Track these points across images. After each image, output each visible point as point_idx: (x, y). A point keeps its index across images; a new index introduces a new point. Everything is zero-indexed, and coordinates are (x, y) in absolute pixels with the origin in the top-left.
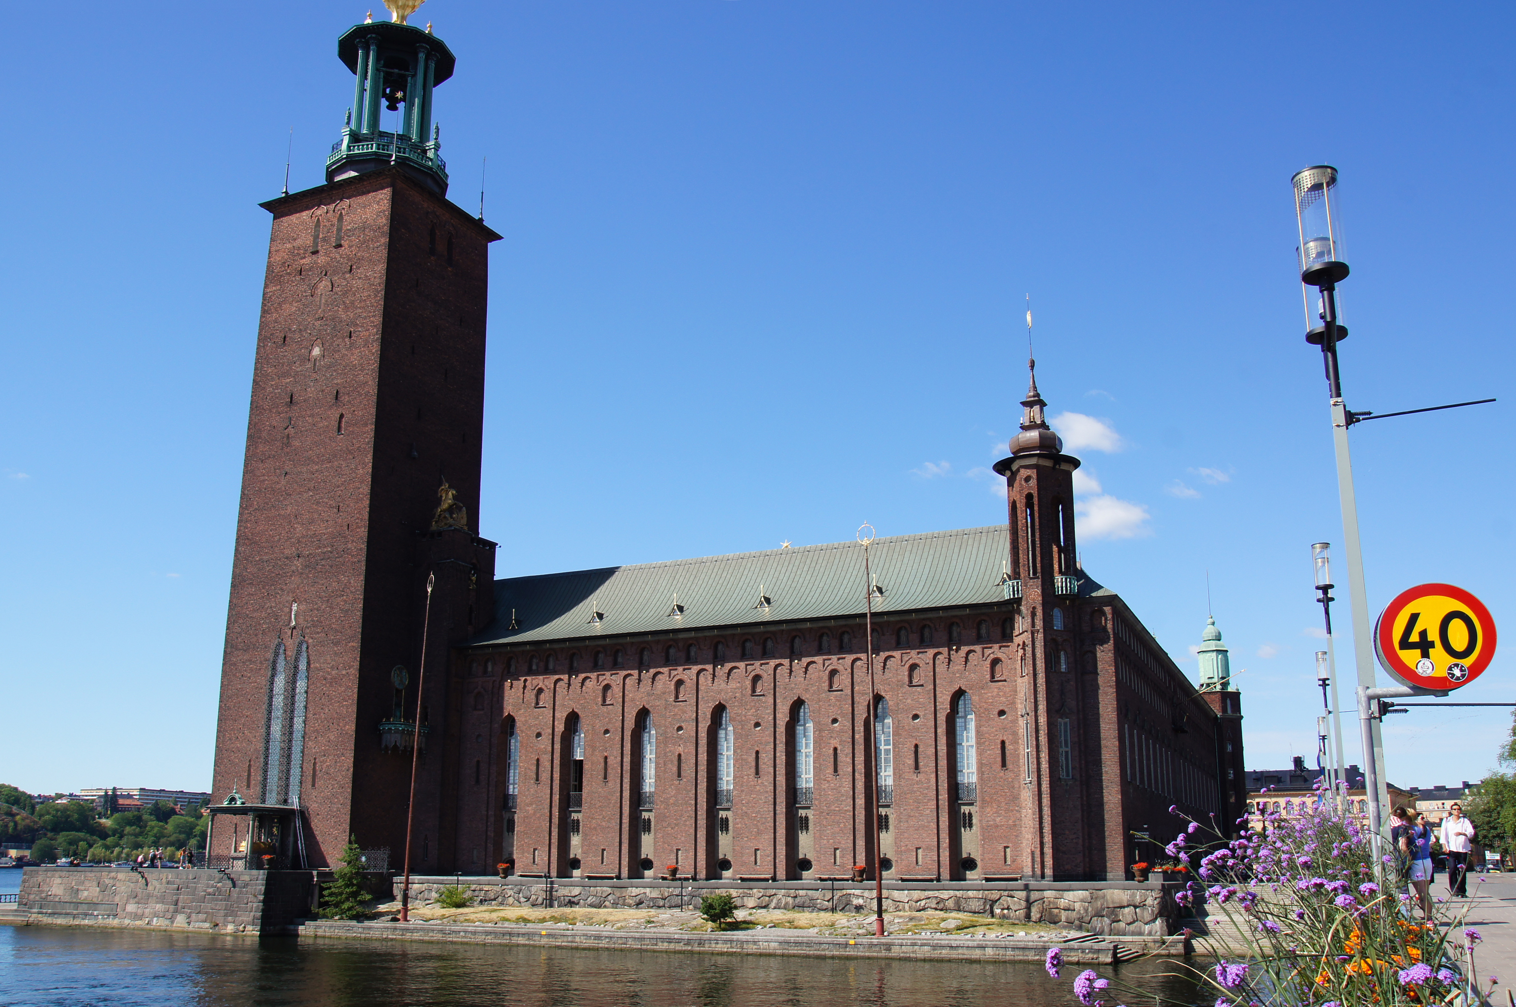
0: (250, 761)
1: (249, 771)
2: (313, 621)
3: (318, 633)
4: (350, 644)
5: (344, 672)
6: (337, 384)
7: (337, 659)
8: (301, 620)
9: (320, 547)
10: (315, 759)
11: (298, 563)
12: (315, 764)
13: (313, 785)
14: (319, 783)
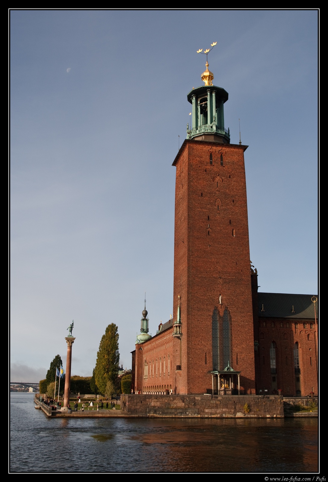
0: (206, 353)
1: (206, 357)
2: (230, 303)
3: (233, 308)
4: (248, 314)
5: (247, 323)
6: (230, 218)
7: (243, 318)
8: (224, 302)
9: (229, 276)
10: (237, 354)
11: (221, 281)
12: (237, 356)
13: (237, 363)
14: (239, 363)
